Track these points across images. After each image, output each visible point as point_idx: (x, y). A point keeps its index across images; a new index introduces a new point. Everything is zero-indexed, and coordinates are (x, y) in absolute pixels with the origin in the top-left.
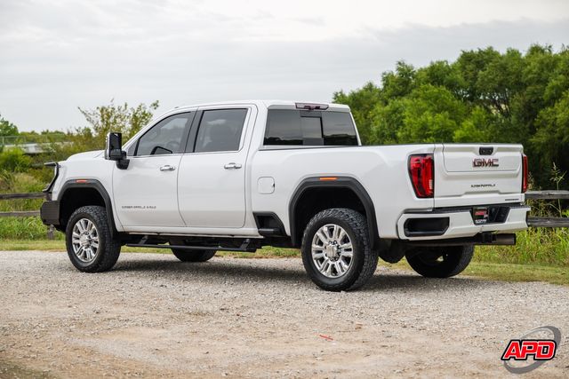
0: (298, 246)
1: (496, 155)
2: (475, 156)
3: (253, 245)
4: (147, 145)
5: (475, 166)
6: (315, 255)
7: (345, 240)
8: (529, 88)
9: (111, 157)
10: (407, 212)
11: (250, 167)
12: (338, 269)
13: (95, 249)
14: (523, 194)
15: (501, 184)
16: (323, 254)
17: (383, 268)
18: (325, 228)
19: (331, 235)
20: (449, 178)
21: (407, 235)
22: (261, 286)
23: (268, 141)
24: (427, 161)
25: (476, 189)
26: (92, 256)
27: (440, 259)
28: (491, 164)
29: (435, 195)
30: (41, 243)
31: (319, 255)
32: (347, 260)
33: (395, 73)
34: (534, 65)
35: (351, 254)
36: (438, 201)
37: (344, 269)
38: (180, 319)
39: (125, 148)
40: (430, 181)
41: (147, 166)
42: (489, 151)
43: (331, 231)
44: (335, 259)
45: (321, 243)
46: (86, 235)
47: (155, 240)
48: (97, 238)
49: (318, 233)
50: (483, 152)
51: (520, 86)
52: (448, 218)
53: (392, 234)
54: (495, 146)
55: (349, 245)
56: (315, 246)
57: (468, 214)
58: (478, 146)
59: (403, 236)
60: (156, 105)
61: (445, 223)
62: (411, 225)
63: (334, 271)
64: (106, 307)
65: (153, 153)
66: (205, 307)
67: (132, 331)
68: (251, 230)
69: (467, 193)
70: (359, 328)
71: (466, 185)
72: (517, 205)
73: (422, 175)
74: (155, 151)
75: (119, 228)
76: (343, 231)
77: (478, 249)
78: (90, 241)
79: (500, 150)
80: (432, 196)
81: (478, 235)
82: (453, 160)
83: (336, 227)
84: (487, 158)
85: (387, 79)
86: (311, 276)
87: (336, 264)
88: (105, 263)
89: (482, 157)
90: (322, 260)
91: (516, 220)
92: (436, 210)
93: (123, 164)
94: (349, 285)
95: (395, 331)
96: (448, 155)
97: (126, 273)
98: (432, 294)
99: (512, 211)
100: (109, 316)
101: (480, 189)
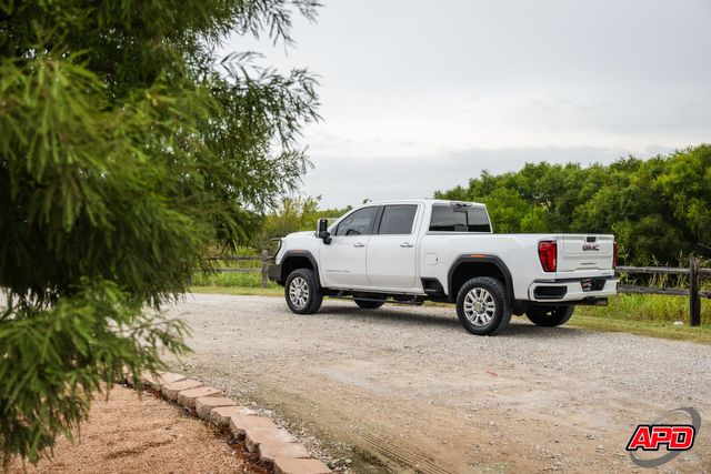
0: (454, 302)
1: (598, 242)
2: (584, 243)
3: (419, 300)
4: (343, 228)
5: (584, 249)
6: (466, 310)
7: (489, 300)
8: (568, 192)
9: (320, 236)
10: (536, 281)
11: (420, 246)
12: (483, 320)
13: (305, 299)
14: (614, 270)
15: (600, 263)
16: (473, 309)
17: (515, 319)
18: (474, 291)
19: (479, 296)
20: (566, 258)
21: (536, 298)
22: (425, 329)
23: (432, 228)
24: (551, 245)
25: (584, 266)
26: (303, 304)
27: (550, 314)
28: (594, 248)
29: (557, 270)
30: (258, 290)
31: (469, 310)
32: (490, 313)
33: (480, 178)
34: (572, 176)
35: (493, 310)
36: (559, 274)
37: (487, 320)
38: (378, 354)
39: (329, 230)
40: (554, 260)
41: (344, 243)
42: (593, 240)
43: (479, 293)
44: (481, 313)
45: (470, 301)
46: (299, 289)
47: (345, 293)
48: (307, 291)
49: (469, 294)
50: (589, 240)
51: (562, 190)
52: (566, 287)
53: (525, 297)
54: (597, 236)
55: (493, 303)
56: (466, 303)
57: (579, 284)
58: (586, 236)
59: (533, 299)
60: (319, 198)
61: (563, 290)
62: (539, 291)
63: (480, 321)
64: (322, 342)
65: (347, 234)
66: (393, 345)
67: (346, 361)
68: (419, 290)
69: (578, 269)
70: (513, 366)
71: (578, 263)
72: (609, 277)
73: (548, 255)
74: (348, 233)
75: (323, 285)
76: (488, 293)
77: (577, 308)
78: (302, 293)
79: (600, 238)
80: (555, 271)
81: (585, 299)
82: (569, 245)
83: (483, 290)
84: (592, 244)
85: (473, 184)
86: (462, 323)
87: (482, 316)
88: (313, 308)
89: (589, 244)
90: (471, 313)
91: (610, 288)
92: (557, 281)
93: (327, 241)
94: (491, 331)
95: (541, 370)
96: (567, 241)
97: (327, 316)
98: (551, 339)
99: (608, 282)
100: (326, 349)
101: (587, 266)
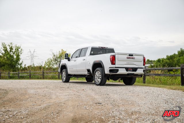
1: (134, 56)
2: (127, 56)
5: (127, 58)
9: (67, 59)
10: (110, 68)
11: (87, 60)
14: (144, 66)
20: (119, 61)
21: (110, 73)
24: (114, 57)
25: (128, 64)
26: (65, 79)
28: (132, 58)
29: (116, 64)
32: (100, 79)
35: (101, 77)
36: (116, 66)
37: (100, 81)
40: (114, 61)
42: (132, 55)
44: (98, 79)
45: (96, 75)
48: (65, 75)
49: (96, 73)
52: (118, 69)
53: (107, 73)
55: (101, 75)
58: (128, 54)
59: (109, 73)
61: (118, 70)
62: (110, 71)
63: (98, 81)
69: (125, 64)
71: (125, 63)
79: (136, 55)
80: (115, 64)
83: (99, 72)
84: (131, 57)
89: (130, 57)
90: (96, 79)
91: (140, 71)
92: (116, 68)
93: (69, 60)
99: (139, 69)
101: (129, 64)
